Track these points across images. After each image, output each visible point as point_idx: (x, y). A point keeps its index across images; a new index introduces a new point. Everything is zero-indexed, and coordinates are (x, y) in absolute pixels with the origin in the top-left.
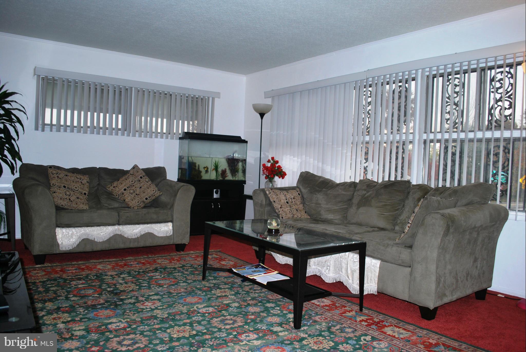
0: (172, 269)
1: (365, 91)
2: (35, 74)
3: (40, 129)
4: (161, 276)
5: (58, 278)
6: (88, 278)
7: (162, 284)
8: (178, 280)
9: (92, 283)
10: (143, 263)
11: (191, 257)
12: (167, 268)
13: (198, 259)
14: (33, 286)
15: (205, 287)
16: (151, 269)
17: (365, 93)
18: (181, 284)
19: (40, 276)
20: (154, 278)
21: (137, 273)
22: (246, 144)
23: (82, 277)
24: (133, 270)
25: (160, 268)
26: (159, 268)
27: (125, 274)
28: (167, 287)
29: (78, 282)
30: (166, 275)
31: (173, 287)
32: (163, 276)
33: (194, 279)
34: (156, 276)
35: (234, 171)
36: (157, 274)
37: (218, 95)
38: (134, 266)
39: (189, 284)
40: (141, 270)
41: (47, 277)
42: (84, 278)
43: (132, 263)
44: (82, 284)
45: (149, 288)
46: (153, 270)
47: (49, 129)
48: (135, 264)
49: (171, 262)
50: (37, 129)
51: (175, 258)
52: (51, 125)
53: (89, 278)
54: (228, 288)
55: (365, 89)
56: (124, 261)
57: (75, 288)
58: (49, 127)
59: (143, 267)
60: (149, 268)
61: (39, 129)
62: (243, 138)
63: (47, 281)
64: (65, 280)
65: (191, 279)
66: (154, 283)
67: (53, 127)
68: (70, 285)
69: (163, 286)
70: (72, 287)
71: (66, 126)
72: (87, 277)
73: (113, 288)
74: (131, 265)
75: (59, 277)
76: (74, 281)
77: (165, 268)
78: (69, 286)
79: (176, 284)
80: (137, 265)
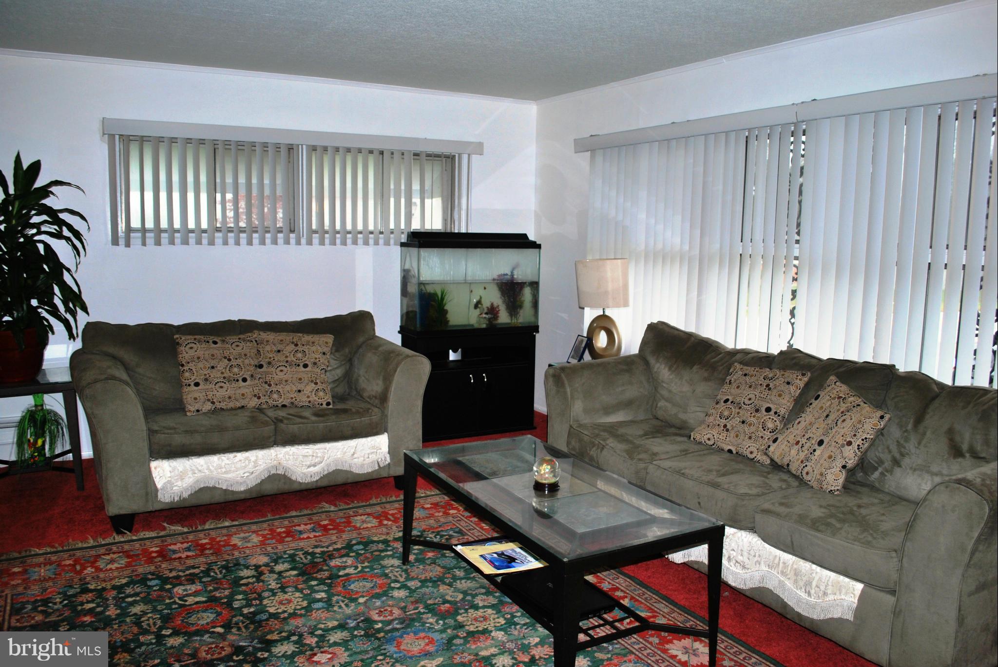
0: (381, 546)
1: (792, 143)
2: (104, 134)
3: (122, 242)
4: (356, 568)
5: (150, 577)
6: (209, 576)
7: (357, 592)
8: (389, 581)
9: (216, 589)
10: (325, 529)
11: (423, 508)
12: (373, 542)
13: (437, 514)
14: (99, 600)
15: (445, 602)
16: (339, 546)
17: (792, 147)
18: (396, 594)
19: (117, 568)
20: (341, 573)
21: (309, 557)
22: (537, 250)
23: (196, 571)
24: (302, 549)
25: (358, 543)
26: (354, 542)
27: (283, 563)
28: (365, 602)
29: (188, 587)
30: (366, 564)
31: (378, 603)
32: (360, 569)
33: (423, 577)
34: (344, 568)
35: (514, 306)
36: (350, 561)
37: (478, 148)
38: (305, 536)
39: (412, 591)
40: (318, 550)
41: (128, 572)
42: (201, 575)
43: (302, 527)
44: (196, 594)
45: (329, 604)
46: (343, 548)
47: (139, 241)
48: (309, 531)
49: (381, 524)
50: (115, 241)
51: (391, 512)
52: (144, 230)
53: (212, 574)
54: (492, 607)
55: (792, 139)
56: (286, 523)
57: (181, 606)
58: (139, 235)
59: (323, 539)
60: (335, 543)
61: (120, 243)
62: (532, 238)
63: (127, 585)
64: (165, 580)
65: (417, 578)
66: (340, 589)
67: (148, 235)
68: (170, 598)
69: (357, 599)
70: (175, 603)
71: (172, 231)
72: (207, 572)
73: (256, 605)
74: (301, 532)
75: (153, 574)
76: (181, 584)
77: (366, 544)
78: (167, 601)
79: (385, 594)
80: (312, 535)
